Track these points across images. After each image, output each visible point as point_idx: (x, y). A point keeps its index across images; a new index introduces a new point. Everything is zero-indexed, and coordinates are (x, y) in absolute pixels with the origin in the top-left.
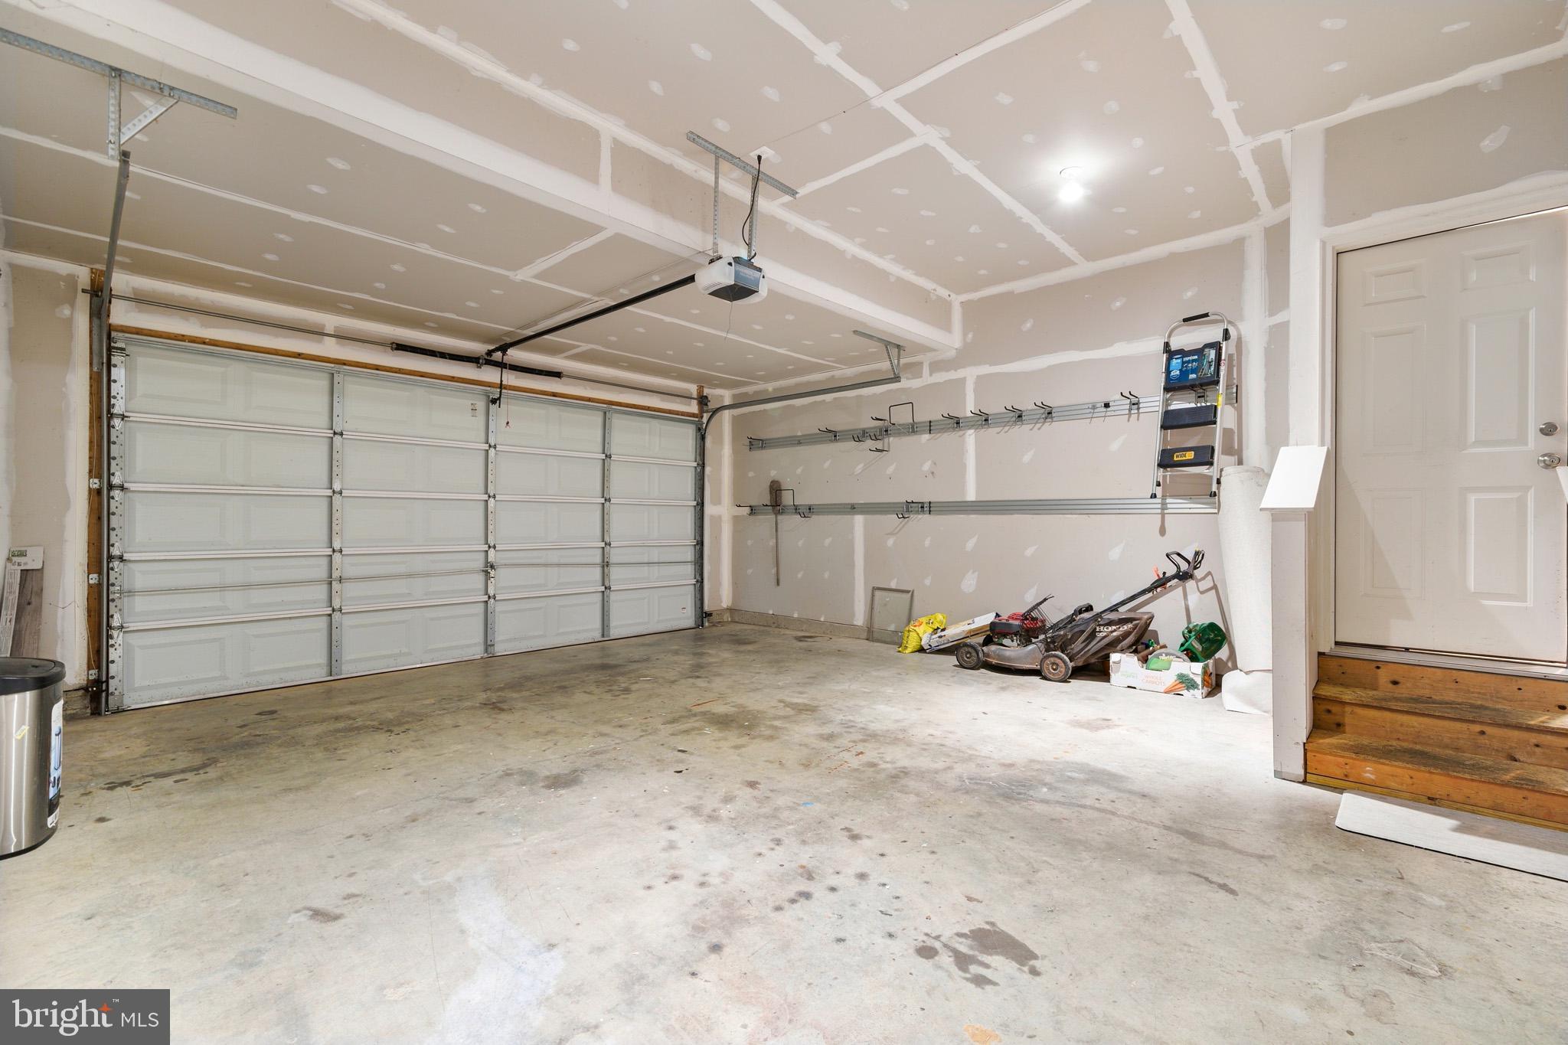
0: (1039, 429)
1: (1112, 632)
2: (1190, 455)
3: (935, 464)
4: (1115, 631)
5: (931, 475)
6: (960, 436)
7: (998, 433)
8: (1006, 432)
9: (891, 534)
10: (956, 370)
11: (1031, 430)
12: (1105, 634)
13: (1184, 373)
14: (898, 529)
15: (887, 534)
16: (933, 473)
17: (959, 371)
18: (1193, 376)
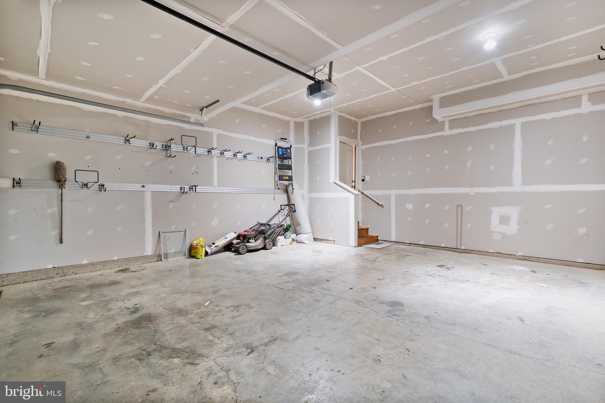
0: (241, 161)
1: (279, 230)
2: (287, 178)
3: (198, 168)
4: (280, 229)
5: (195, 173)
6: (210, 158)
7: (227, 160)
8: (230, 160)
9: (172, 201)
10: (208, 128)
11: (239, 161)
12: (278, 231)
13: (283, 154)
14: (176, 199)
15: (169, 202)
16: (196, 172)
17: (209, 128)
18: (285, 155)
